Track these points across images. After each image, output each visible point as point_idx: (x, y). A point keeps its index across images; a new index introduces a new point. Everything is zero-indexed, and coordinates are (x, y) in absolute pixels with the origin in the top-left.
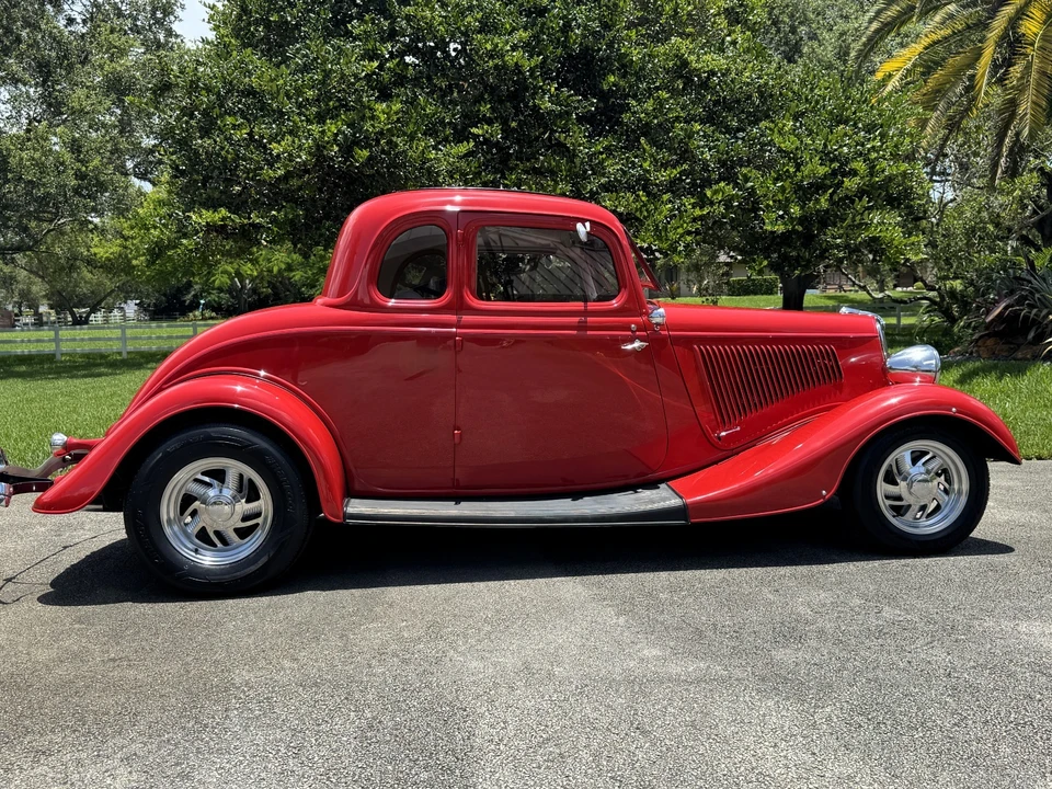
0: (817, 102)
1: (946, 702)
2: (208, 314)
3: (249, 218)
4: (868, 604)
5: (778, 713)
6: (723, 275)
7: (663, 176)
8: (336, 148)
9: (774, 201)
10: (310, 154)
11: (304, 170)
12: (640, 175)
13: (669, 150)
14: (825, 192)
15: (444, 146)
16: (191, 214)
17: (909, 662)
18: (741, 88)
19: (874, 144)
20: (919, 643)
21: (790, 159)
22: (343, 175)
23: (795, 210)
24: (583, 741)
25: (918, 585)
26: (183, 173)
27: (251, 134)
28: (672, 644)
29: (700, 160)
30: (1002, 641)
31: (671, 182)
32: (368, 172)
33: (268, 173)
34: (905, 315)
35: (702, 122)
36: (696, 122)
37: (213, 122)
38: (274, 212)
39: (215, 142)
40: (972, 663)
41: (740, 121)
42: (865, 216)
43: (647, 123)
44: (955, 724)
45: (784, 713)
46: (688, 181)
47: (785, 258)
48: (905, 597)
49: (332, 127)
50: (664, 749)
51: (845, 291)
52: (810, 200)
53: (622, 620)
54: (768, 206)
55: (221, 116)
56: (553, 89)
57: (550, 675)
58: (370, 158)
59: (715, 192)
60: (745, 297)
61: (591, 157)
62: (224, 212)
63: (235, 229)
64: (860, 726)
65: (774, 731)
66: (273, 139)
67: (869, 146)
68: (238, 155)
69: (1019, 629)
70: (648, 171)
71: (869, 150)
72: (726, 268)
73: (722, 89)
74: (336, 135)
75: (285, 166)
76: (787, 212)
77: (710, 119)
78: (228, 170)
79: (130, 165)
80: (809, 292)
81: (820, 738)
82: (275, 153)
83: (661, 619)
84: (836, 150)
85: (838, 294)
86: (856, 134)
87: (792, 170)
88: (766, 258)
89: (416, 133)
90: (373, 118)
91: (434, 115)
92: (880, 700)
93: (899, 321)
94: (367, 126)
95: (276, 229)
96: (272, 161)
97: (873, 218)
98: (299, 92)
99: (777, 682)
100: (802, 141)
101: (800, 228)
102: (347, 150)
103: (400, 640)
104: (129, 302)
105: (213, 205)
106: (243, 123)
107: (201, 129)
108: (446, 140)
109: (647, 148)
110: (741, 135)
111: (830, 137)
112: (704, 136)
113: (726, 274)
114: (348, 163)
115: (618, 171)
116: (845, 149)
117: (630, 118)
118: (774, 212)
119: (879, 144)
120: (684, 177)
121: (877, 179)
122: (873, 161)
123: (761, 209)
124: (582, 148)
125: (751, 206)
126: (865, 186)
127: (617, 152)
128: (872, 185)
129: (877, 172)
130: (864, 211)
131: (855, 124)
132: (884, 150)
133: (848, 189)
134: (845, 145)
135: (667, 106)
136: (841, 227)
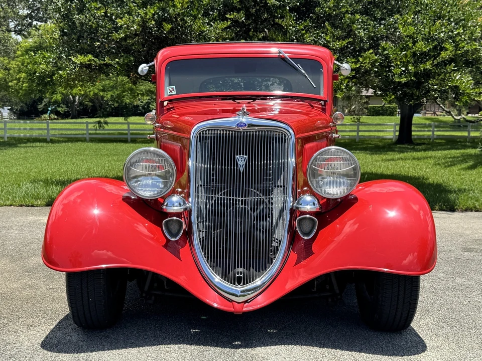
0: (427, 5)
2: (53, 116)
3: (104, 61)
6: (365, 103)
7: (337, 45)
8: (153, 23)
9: (401, 62)
10: (138, 25)
11: (135, 34)
13: (342, 29)
14: (430, 59)
15: (214, 23)
16: (72, 57)
17: (469, 302)
19: (459, 31)
20: (475, 294)
21: (410, 38)
22: (157, 38)
23: (412, 68)
25: (475, 269)
26: (66, 34)
27: (106, 13)
29: (358, 36)
31: (342, 48)
32: (171, 36)
33: (116, 36)
34: (472, 131)
35: (362, 14)
36: (357, 13)
37: (84, 6)
38: (117, 60)
39: (86, 17)
41: (382, 14)
42: (452, 75)
43: (329, 14)
46: (352, 48)
47: (405, 94)
48: (468, 274)
49: (151, 11)
51: (437, 115)
52: (420, 63)
54: (396, 65)
55: (89, 2)
58: (172, 29)
60: (377, 117)
61: (297, 32)
62: (90, 56)
63: (96, 66)
64: (443, 327)
66: (117, 17)
67: (455, 33)
68: (98, 25)
70: (329, 42)
71: (456, 35)
72: (366, 100)
74: (154, 15)
75: (125, 32)
76: (407, 69)
77: (365, 12)
78: (93, 32)
79: (12, 25)
80: (416, 115)
82: (119, 25)
84: (436, 35)
85: (433, 117)
86: (449, 25)
87: (411, 45)
88: (393, 94)
89: (197, 15)
91: (208, 4)
93: (469, 134)
94: (171, 10)
95: (118, 67)
96: (117, 29)
97: (457, 76)
100: (418, 28)
101: (414, 79)
102: (159, 24)
104: (5, 107)
105: (83, 52)
106: (101, 7)
107: (78, 9)
108: (215, 20)
109: (329, 28)
110: (383, 22)
111: (431, 29)
112: (362, 22)
113: (367, 103)
114: (160, 31)
115: (312, 40)
116: (442, 34)
117: (320, 10)
118: (400, 68)
119: (462, 31)
120: (349, 46)
121: (459, 52)
122: (458, 42)
123: (392, 66)
124: (291, 27)
125: (386, 64)
126: (453, 57)
127: (312, 29)
128: (457, 55)
129: (460, 48)
130: (451, 72)
131: (449, 19)
132: (465, 35)
133: (443, 58)
134: (442, 32)
135: (341, 4)
136: (438, 79)
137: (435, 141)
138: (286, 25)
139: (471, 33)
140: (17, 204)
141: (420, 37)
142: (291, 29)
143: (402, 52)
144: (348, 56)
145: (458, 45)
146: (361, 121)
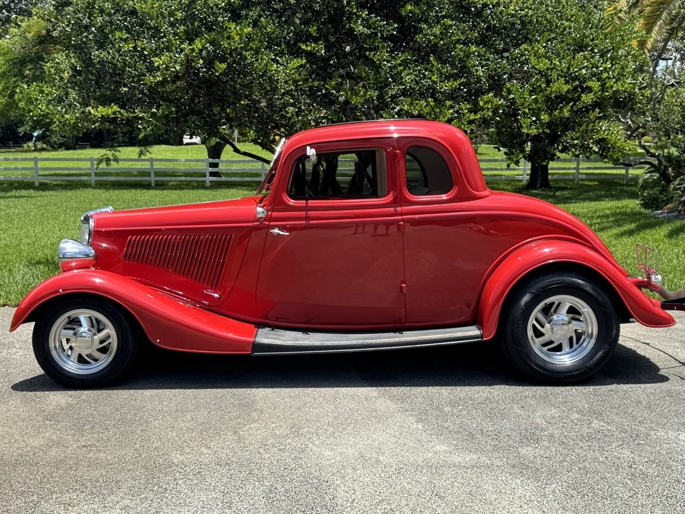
0: (565, 29)
1: (627, 483)
3: (134, 112)
4: (583, 418)
5: (523, 488)
7: (446, 86)
8: (201, 61)
9: (529, 110)
10: (182, 65)
11: (177, 77)
12: (429, 85)
13: (451, 65)
14: (568, 104)
15: (280, 57)
16: (90, 107)
17: (606, 458)
18: (508, 18)
19: (606, 65)
20: (614, 445)
21: (542, 76)
22: (205, 81)
23: (545, 117)
24: (404, 502)
25: (617, 406)
26: (79, 73)
27: (135, 48)
28: (454, 442)
29: (475, 75)
30: (667, 445)
31: (452, 90)
32: (225, 79)
33: (149, 79)
35: (477, 44)
36: (472, 44)
37: (106, 37)
38: (154, 110)
39: (109, 53)
40: (646, 459)
41: (506, 43)
42: (596, 124)
43: (435, 44)
44: (630, 497)
45: (526, 487)
46: (465, 90)
48: (608, 413)
49: (198, 44)
50: (454, 507)
52: (556, 109)
53: (420, 426)
54: (524, 113)
55: (112, 32)
56: (364, 15)
57: (378, 461)
58: (227, 69)
59: (486, 103)
61: (392, 68)
62: (116, 108)
63: (122, 120)
64: (573, 496)
65: (520, 498)
66: (152, 52)
67: (601, 68)
68: (125, 64)
69: (680, 437)
70: (435, 82)
71: (602, 71)
73: (492, 18)
74: (201, 51)
75: (163, 75)
76: (538, 119)
77: (482, 41)
78: (117, 74)
81: (548, 502)
82: (156, 64)
83: (446, 425)
84: (576, 71)
86: (593, 57)
87: (543, 86)
89: (260, 48)
90: (229, 38)
91: (273, 33)
92: (586, 481)
94: (225, 44)
95: (154, 122)
96: (152, 70)
97: (602, 125)
98: (171, 14)
99: (523, 468)
100: (552, 62)
101: (548, 131)
102: (209, 64)
103: (274, 436)
105: (104, 101)
106: (127, 37)
107: (96, 42)
108: (282, 53)
109: (435, 64)
110: (506, 54)
111: (572, 62)
112: (478, 56)
114: (210, 73)
115: (412, 80)
116: (583, 70)
117: (422, 38)
118: (529, 118)
119: (610, 66)
120: (462, 88)
121: (607, 94)
122: (605, 80)
123: (519, 114)
124: (385, 63)
125: (512, 112)
126: (598, 100)
127: (411, 64)
128: (603, 98)
129: (607, 88)
130: (595, 120)
131: (592, 50)
132: (613, 71)
133: (584, 102)
134: (584, 68)
135: (451, 31)
136: (579, 131)
137: (580, 182)
138: (378, 59)
139: (622, 68)
140: (13, 303)
141: (554, 75)
142: (385, 65)
143: (531, 95)
144: (462, 102)
145: (606, 84)
146: (479, 151)
